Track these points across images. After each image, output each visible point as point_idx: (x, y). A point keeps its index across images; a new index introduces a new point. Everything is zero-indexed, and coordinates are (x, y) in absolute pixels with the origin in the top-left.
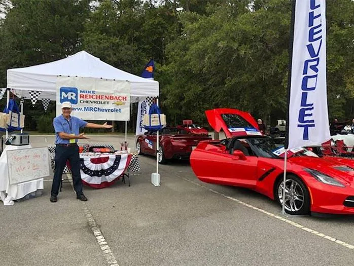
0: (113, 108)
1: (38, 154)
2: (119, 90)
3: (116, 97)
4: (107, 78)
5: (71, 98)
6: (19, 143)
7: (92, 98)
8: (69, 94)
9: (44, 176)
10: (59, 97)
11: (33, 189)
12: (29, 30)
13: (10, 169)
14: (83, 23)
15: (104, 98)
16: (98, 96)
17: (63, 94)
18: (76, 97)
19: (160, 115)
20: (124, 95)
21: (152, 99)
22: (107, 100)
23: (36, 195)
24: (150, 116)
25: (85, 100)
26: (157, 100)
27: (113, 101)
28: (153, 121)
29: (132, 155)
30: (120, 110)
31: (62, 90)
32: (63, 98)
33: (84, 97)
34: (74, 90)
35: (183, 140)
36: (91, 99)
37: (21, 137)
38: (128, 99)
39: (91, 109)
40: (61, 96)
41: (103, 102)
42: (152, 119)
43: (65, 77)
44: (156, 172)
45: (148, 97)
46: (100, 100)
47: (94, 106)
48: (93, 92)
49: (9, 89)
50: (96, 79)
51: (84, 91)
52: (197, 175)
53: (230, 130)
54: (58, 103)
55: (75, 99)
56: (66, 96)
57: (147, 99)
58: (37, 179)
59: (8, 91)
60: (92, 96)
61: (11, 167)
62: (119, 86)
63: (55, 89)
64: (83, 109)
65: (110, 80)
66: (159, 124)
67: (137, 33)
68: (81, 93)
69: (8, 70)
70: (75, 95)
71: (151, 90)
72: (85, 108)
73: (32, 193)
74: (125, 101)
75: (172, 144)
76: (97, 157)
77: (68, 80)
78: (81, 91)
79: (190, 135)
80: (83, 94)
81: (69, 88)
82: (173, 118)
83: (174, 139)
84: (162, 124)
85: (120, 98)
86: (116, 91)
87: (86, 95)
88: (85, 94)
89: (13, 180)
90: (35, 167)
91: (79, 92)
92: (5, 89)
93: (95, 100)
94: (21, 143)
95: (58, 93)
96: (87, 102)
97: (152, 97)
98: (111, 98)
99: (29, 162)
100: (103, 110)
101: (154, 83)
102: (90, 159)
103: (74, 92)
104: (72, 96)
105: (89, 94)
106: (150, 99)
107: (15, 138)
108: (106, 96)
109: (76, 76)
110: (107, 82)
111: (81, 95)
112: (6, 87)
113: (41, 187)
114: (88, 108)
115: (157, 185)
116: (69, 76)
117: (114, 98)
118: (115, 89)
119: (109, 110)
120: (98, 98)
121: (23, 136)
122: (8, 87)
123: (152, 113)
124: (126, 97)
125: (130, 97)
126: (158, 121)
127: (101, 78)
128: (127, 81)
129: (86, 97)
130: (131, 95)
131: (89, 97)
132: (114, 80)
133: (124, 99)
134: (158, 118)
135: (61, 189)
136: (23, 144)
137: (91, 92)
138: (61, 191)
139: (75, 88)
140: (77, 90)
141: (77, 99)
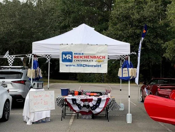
0: (96, 64)
2: (100, 51)
3: (98, 57)
4: (92, 44)
5: (69, 58)
7: (82, 58)
8: (68, 55)
9: (51, 109)
10: (61, 58)
11: (44, 117)
13: (30, 103)
15: (90, 57)
16: (86, 56)
18: (72, 58)
19: (129, 69)
20: (103, 55)
22: (92, 59)
25: (77, 59)
27: (95, 60)
28: (124, 73)
29: (110, 99)
30: (100, 65)
31: (63, 53)
32: (63, 59)
33: (77, 58)
35: (169, 90)
36: (81, 59)
37: (38, 84)
38: (107, 57)
39: (81, 65)
41: (89, 61)
43: (65, 45)
46: (87, 59)
47: (83, 63)
48: (82, 54)
50: (85, 45)
51: (76, 53)
52: (150, 116)
54: (61, 62)
55: (71, 59)
58: (47, 110)
59: (33, 55)
60: (82, 56)
61: (31, 102)
63: (59, 53)
64: (76, 65)
65: (94, 45)
68: (75, 55)
69: (33, 43)
70: (71, 56)
72: (77, 65)
73: (43, 119)
76: (85, 98)
77: (67, 47)
78: (75, 53)
80: (76, 55)
81: (68, 52)
84: (130, 76)
85: (101, 57)
86: (98, 53)
88: (77, 55)
89: (32, 109)
90: (46, 103)
91: (73, 54)
92: (31, 54)
93: (84, 59)
94: (38, 87)
95: (61, 55)
96: (78, 61)
98: (95, 57)
99: (42, 99)
100: (89, 66)
102: (80, 99)
105: (80, 55)
107: (34, 84)
108: (91, 57)
109: (72, 44)
110: (92, 46)
111: (74, 56)
112: (32, 53)
113: (49, 116)
114: (79, 64)
115: (129, 123)
116: (67, 44)
117: (96, 57)
118: (97, 51)
119: (93, 65)
120: (86, 58)
121: (39, 83)
122: (33, 53)
123: (123, 68)
124: (105, 57)
125: (108, 56)
126: (127, 73)
127: (88, 44)
128: (106, 45)
129: (78, 58)
130: (109, 55)
131: (79, 58)
132: (97, 45)
133: (104, 58)
134: (127, 71)
135: (62, 119)
136: (39, 88)
137: (81, 54)
138: (62, 120)
139: (71, 52)
140: (72, 53)
141: (72, 59)
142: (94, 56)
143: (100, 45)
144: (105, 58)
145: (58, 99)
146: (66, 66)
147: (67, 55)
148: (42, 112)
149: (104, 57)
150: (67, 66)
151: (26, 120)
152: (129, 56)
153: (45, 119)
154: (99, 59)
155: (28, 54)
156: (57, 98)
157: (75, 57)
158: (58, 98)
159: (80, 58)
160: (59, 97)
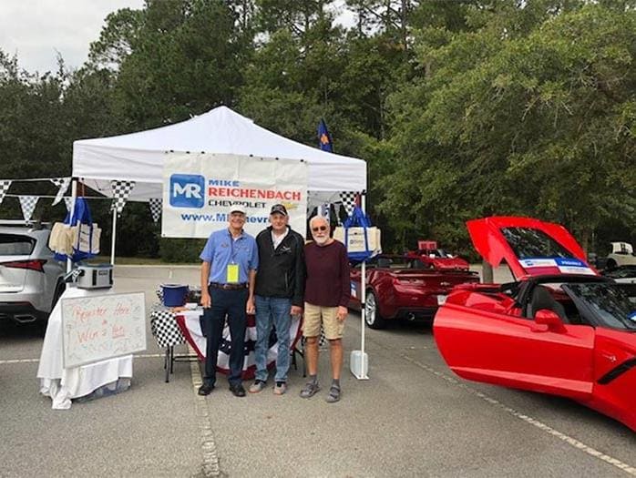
1: (123, 307)
2: (285, 179)
3: (279, 193)
4: (262, 156)
5: (192, 195)
6: (89, 284)
7: (233, 194)
8: (188, 187)
9: (133, 351)
10: (169, 194)
11: (110, 377)
12: (154, 88)
13: (66, 336)
14: (240, 71)
15: (256, 194)
16: (244, 191)
17: (177, 186)
18: (202, 193)
19: (367, 228)
20: (296, 189)
21: (352, 196)
22: (261, 200)
23: (117, 389)
24: (347, 231)
25: (219, 198)
26: (363, 197)
27: (273, 201)
31: (174, 180)
33: (217, 193)
34: (198, 180)
35: (418, 281)
36: (231, 198)
37: (94, 273)
38: (304, 196)
40: (172, 191)
41: (253, 205)
42: (350, 238)
43: (180, 153)
44: (360, 349)
45: (344, 193)
46: (249, 200)
48: (235, 183)
49: (77, 179)
50: (241, 157)
51: (217, 182)
52: (450, 365)
53: (523, 263)
54: (166, 205)
55: (200, 197)
56: (181, 192)
57: (341, 196)
58: (122, 356)
59: (75, 183)
60: (233, 190)
61: (69, 333)
62: (284, 172)
63: (161, 178)
64: (215, 217)
65: (269, 160)
66: (364, 250)
67: (335, 84)
68: (212, 186)
69: (75, 143)
70: (198, 188)
71: (349, 179)
72: (218, 215)
73: (108, 384)
74: (296, 201)
75: (395, 289)
77: (188, 161)
78: (211, 182)
79: (432, 272)
80: (215, 186)
81: (189, 176)
82: (398, 237)
83: (400, 279)
84: (370, 249)
85: (288, 196)
86: (280, 182)
87: (220, 189)
88: (218, 187)
89: (70, 357)
90: (118, 333)
91: (207, 183)
92: (69, 179)
93: (239, 199)
94: (94, 283)
95: (167, 186)
96: (222, 203)
97: (352, 193)
98: (270, 195)
99: (105, 322)
100: (253, 220)
101: (357, 164)
103: (198, 184)
104: (193, 192)
105: (228, 187)
106: (348, 196)
107: (82, 273)
108: (259, 192)
109: (203, 153)
110: (264, 164)
111: (210, 189)
112: (71, 175)
113: (128, 373)
114: (224, 215)
115: (362, 378)
116: (188, 153)
117: (275, 195)
118: (277, 177)
119: (265, 219)
120: (244, 195)
121: (98, 269)
122: (74, 176)
123: (350, 226)
124: (299, 194)
125: (308, 192)
126: (362, 242)
127: (251, 156)
128: (302, 161)
129: (220, 194)
130: (311, 189)
131: (226, 193)
132: (277, 159)
133: (296, 198)
134: (363, 236)
135: (167, 378)
136: (98, 285)
137: (231, 183)
138: (167, 382)
139: (200, 176)
140: (203, 179)
141: (203, 197)
142: (268, 192)
143: (287, 161)
144: (299, 199)
145: (157, 318)
146: (184, 219)
147: (188, 185)
148: (106, 361)
149: (297, 196)
150: (185, 217)
151: (48, 392)
152: (363, 194)
153: (114, 385)
154: (285, 200)
155: (59, 179)
156: (153, 314)
157: (213, 190)
158: (157, 315)
159: (228, 195)
160: (160, 312)
